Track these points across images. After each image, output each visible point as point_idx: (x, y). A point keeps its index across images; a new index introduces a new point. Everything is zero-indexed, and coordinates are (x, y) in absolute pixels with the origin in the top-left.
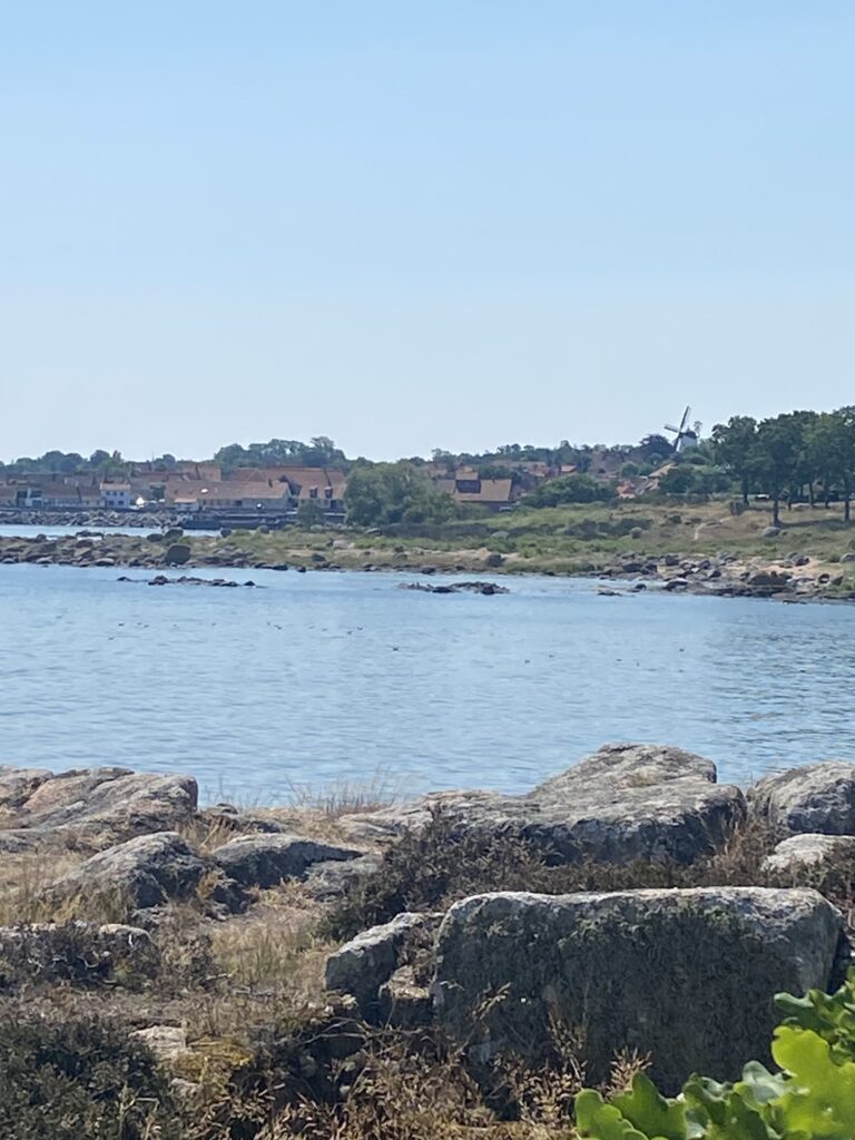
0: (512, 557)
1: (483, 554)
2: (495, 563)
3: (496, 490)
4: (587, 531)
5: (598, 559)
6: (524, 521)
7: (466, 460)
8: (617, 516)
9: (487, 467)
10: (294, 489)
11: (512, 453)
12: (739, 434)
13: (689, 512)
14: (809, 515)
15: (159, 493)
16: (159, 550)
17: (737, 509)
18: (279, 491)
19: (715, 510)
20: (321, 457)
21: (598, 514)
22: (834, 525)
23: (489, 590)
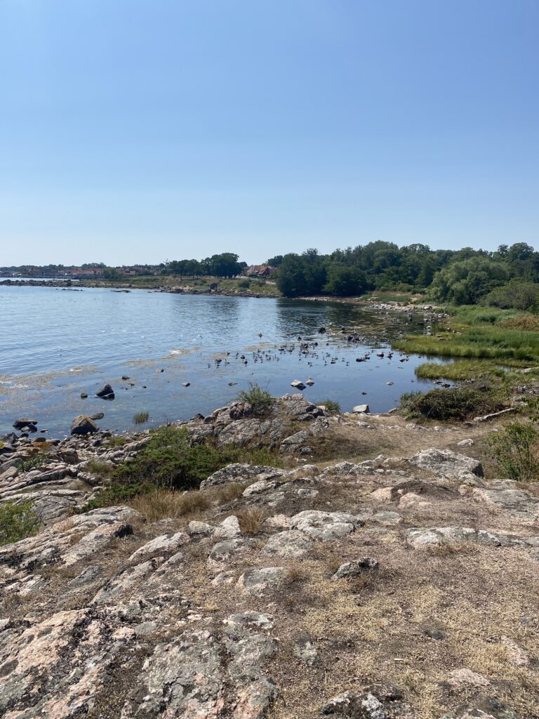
0: (133, 285)
1: (128, 285)
2: (130, 287)
3: (133, 273)
4: (147, 280)
5: (149, 286)
6: (136, 279)
8: (153, 278)
9: (131, 269)
10: (95, 272)
12: (174, 264)
13: (166, 277)
14: (187, 278)
17: (174, 277)
18: (93, 272)
19: (170, 277)
20: (101, 266)
21: (149, 277)
22: (191, 280)
23: (127, 292)
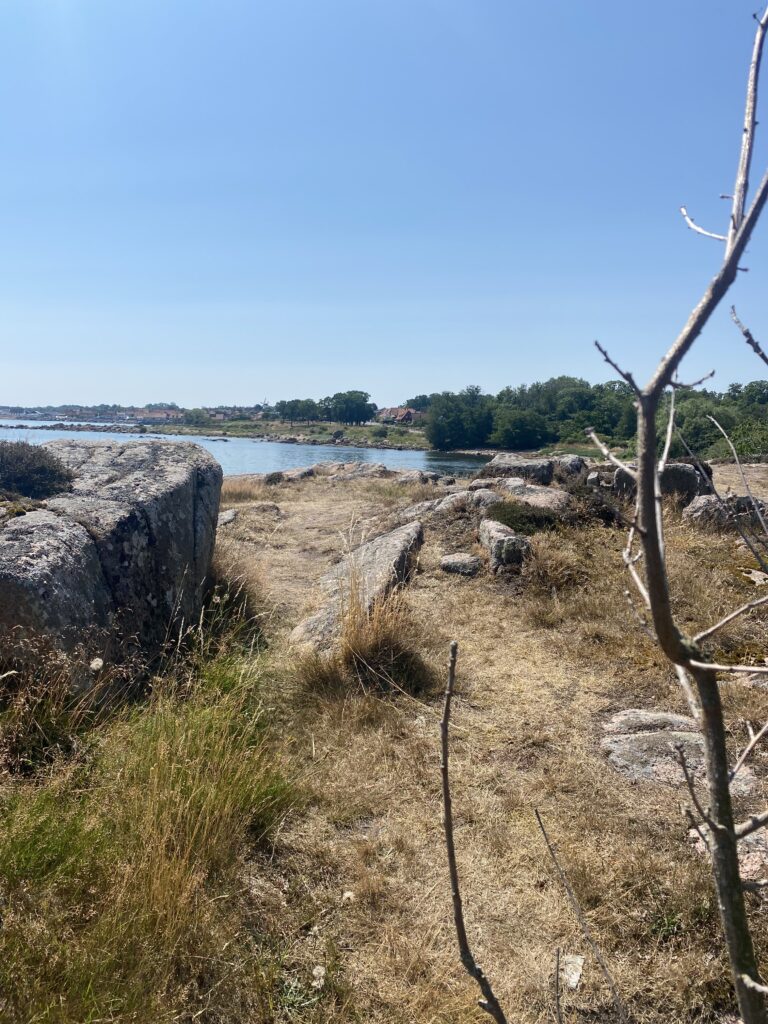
0: (228, 433)
1: (221, 432)
2: (224, 434)
3: (220, 417)
4: (246, 427)
5: (250, 434)
6: (230, 424)
7: (211, 409)
8: (253, 424)
9: (218, 411)
10: (168, 415)
11: (222, 408)
13: (271, 423)
15: (132, 415)
16: (138, 429)
17: (283, 423)
18: (164, 416)
19: (277, 423)
21: (248, 423)
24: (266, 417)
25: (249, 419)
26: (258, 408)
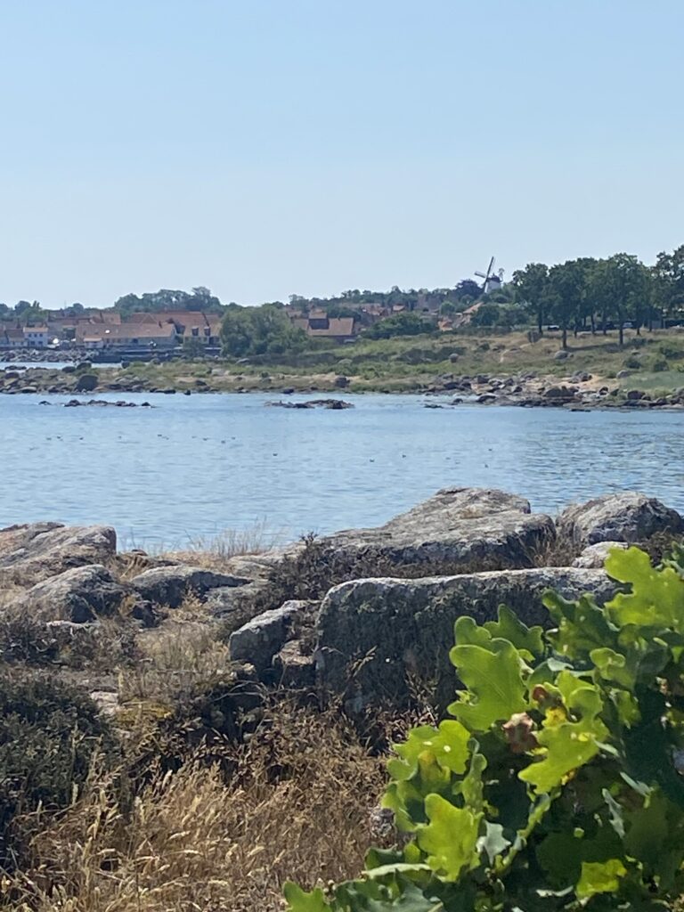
0: (355, 379)
1: (332, 377)
2: (342, 384)
3: (341, 326)
4: (414, 357)
5: (423, 380)
6: (364, 350)
7: (317, 303)
8: (438, 345)
9: (334, 309)
10: (179, 329)
11: (354, 296)
12: (534, 278)
13: (496, 340)
14: (591, 341)
15: (71, 334)
16: (72, 379)
18: (168, 331)
19: (516, 338)
20: (201, 303)
21: (423, 343)
22: (610, 348)
23: (338, 406)
24: (485, 320)
25: (430, 329)
26: (468, 289)
